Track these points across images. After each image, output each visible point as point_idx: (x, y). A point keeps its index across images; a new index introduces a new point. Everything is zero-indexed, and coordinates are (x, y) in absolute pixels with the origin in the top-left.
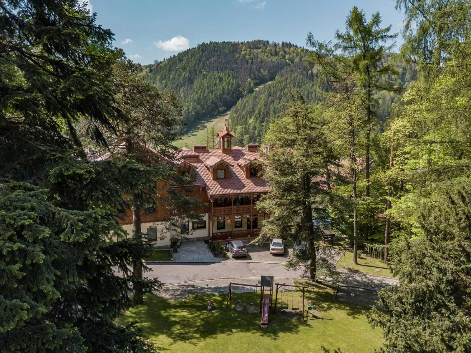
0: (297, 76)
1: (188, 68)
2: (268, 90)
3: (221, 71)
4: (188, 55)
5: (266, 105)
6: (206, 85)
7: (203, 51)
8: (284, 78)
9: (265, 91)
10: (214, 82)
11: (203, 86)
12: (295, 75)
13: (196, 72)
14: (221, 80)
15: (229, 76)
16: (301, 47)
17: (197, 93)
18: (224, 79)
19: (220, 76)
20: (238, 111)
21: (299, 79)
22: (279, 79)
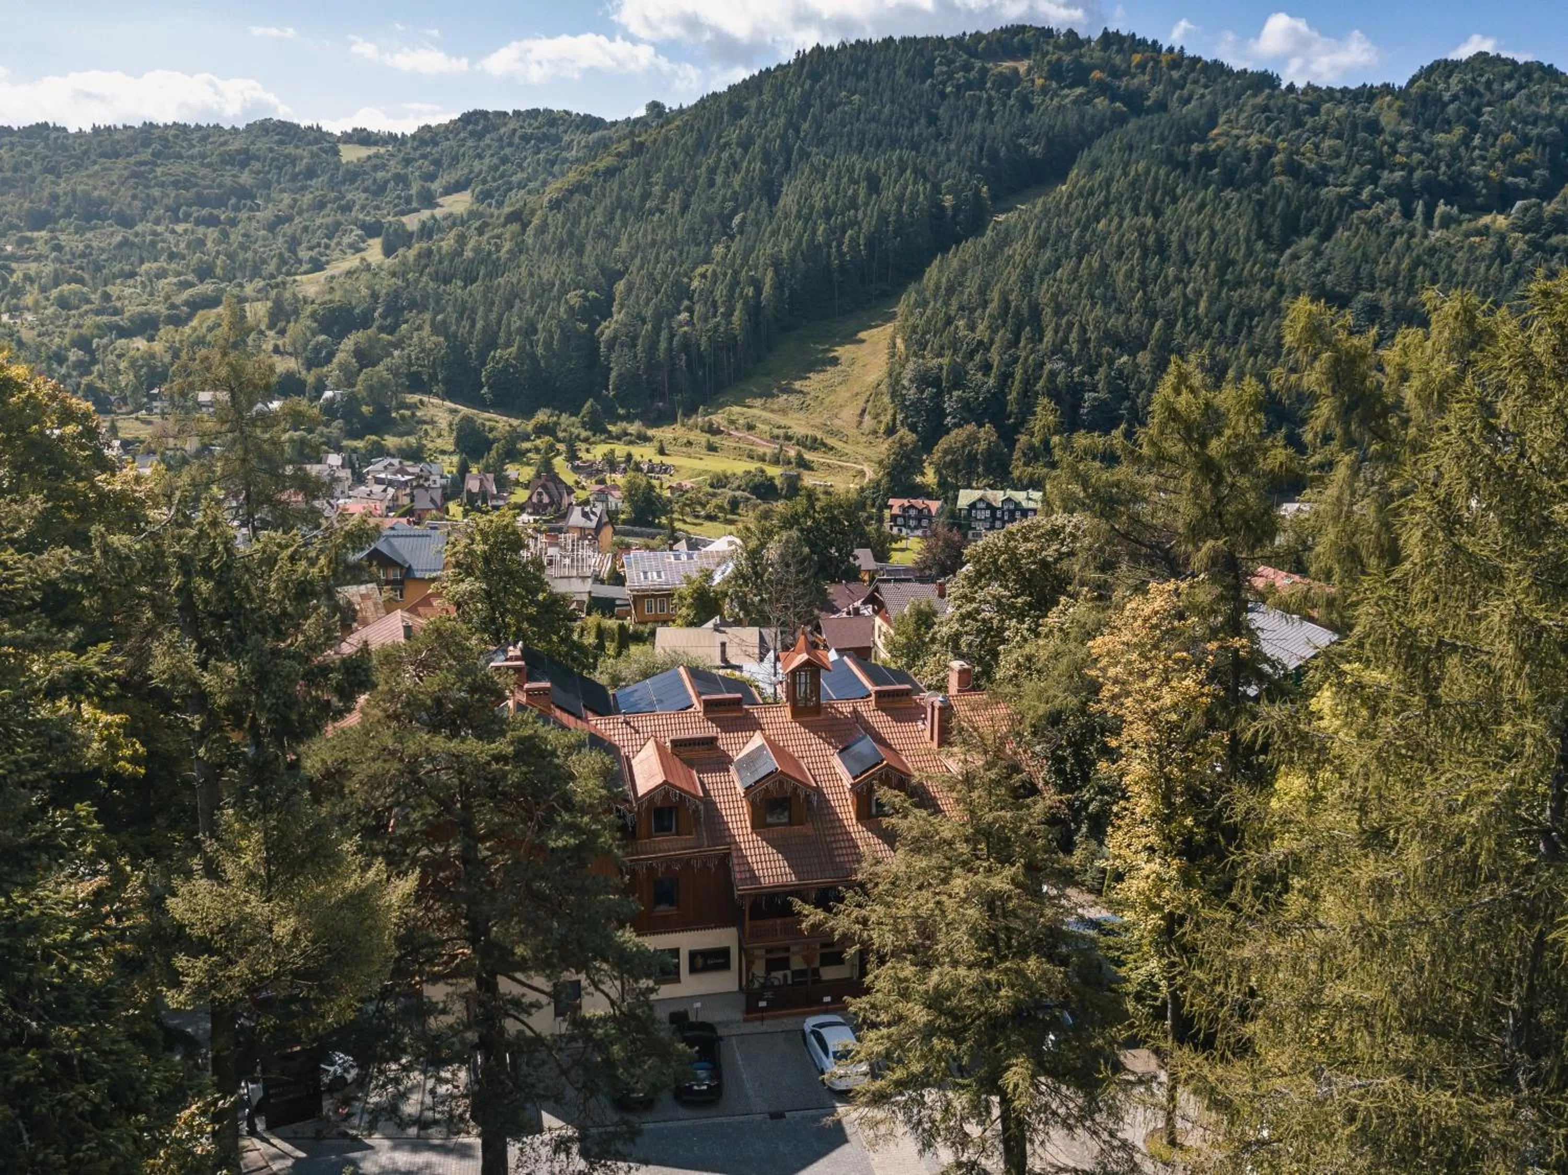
0: (1148, 172)
1: (759, 142)
2: (1038, 227)
3: (877, 148)
4: (761, 94)
5: (1027, 280)
6: (819, 204)
7: (815, 77)
8: (1100, 175)
9: (1026, 229)
10: (850, 192)
11: (812, 207)
12: (1141, 166)
13: (789, 151)
14: (874, 185)
15: (902, 171)
16: (1171, 50)
17: (788, 234)
18: (884, 180)
19: (869, 170)
20: (925, 304)
21: (1156, 179)
22: (1082, 183)
